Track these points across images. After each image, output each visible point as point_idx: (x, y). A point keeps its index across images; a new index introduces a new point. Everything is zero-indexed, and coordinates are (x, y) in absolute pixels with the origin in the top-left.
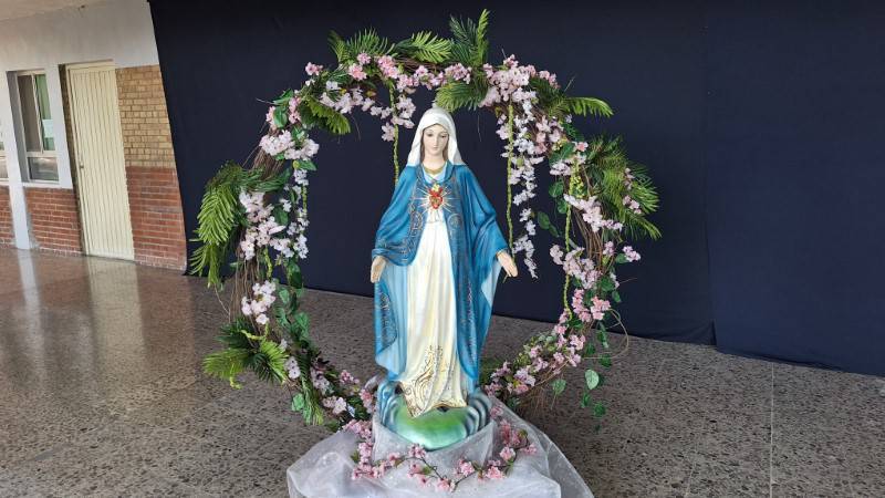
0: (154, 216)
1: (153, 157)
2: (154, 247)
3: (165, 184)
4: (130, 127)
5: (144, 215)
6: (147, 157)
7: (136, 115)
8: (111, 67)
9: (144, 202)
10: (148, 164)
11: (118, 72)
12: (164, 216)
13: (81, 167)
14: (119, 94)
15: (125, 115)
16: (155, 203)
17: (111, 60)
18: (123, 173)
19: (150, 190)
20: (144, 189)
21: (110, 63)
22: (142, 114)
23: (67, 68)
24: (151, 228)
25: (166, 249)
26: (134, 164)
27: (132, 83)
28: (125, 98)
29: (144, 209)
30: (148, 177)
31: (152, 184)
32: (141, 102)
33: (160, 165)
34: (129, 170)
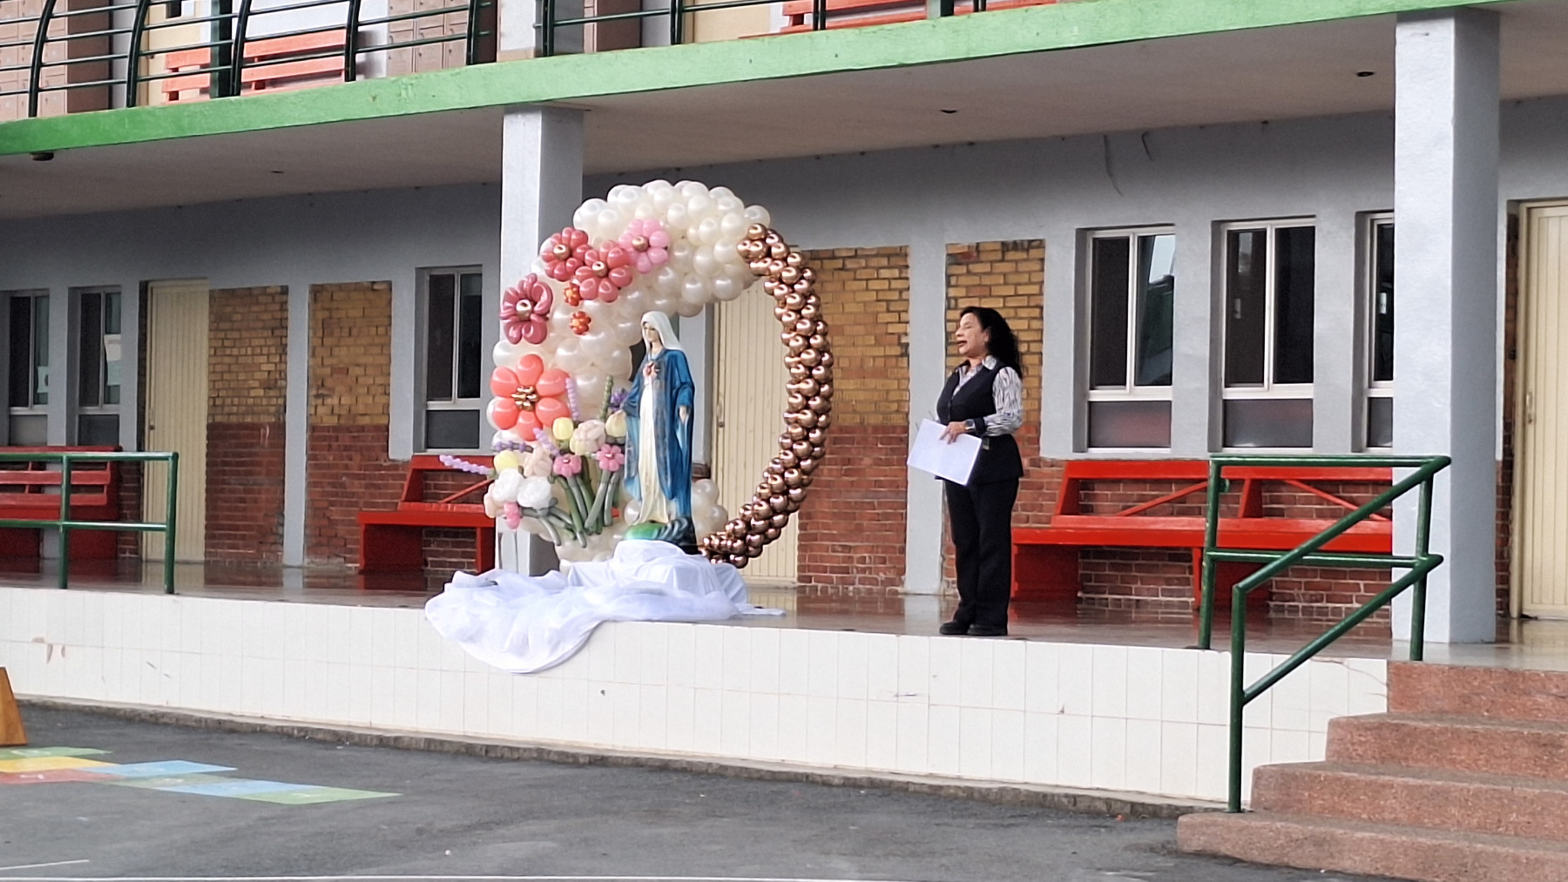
0: (234, 491)
1: (243, 409)
2: (229, 537)
3: (252, 445)
4: (218, 368)
5: (222, 491)
6: (235, 409)
7: (228, 351)
8: (207, 289)
9: (224, 472)
10: (234, 419)
11: (212, 292)
12: (246, 491)
13: (152, 428)
14: (211, 323)
15: (215, 352)
16: (238, 473)
17: (205, 278)
18: (204, 432)
19: (234, 455)
20: (226, 455)
21: (204, 282)
22: (235, 352)
23: (150, 285)
24: (229, 509)
25: (243, 537)
26: (219, 419)
27: (229, 309)
28: (217, 330)
29: (224, 482)
30: (234, 437)
31: (237, 446)
32: (236, 335)
33: (249, 419)
34: (210, 427)
